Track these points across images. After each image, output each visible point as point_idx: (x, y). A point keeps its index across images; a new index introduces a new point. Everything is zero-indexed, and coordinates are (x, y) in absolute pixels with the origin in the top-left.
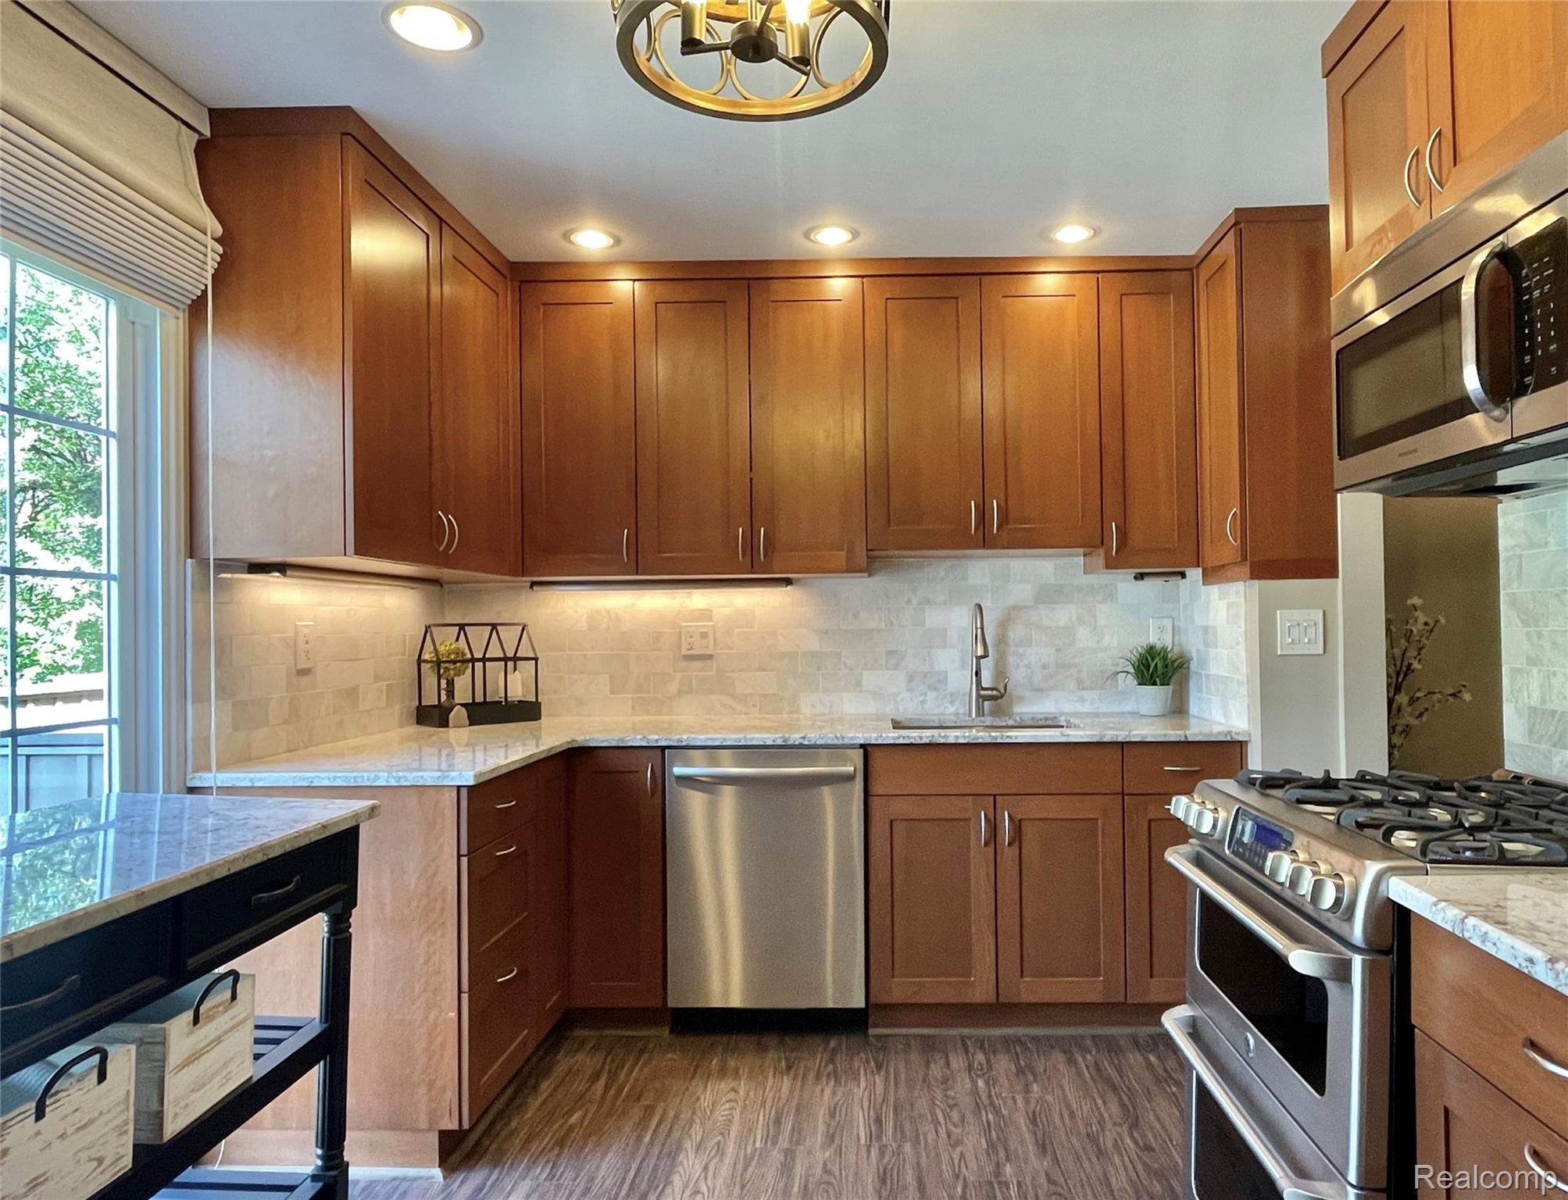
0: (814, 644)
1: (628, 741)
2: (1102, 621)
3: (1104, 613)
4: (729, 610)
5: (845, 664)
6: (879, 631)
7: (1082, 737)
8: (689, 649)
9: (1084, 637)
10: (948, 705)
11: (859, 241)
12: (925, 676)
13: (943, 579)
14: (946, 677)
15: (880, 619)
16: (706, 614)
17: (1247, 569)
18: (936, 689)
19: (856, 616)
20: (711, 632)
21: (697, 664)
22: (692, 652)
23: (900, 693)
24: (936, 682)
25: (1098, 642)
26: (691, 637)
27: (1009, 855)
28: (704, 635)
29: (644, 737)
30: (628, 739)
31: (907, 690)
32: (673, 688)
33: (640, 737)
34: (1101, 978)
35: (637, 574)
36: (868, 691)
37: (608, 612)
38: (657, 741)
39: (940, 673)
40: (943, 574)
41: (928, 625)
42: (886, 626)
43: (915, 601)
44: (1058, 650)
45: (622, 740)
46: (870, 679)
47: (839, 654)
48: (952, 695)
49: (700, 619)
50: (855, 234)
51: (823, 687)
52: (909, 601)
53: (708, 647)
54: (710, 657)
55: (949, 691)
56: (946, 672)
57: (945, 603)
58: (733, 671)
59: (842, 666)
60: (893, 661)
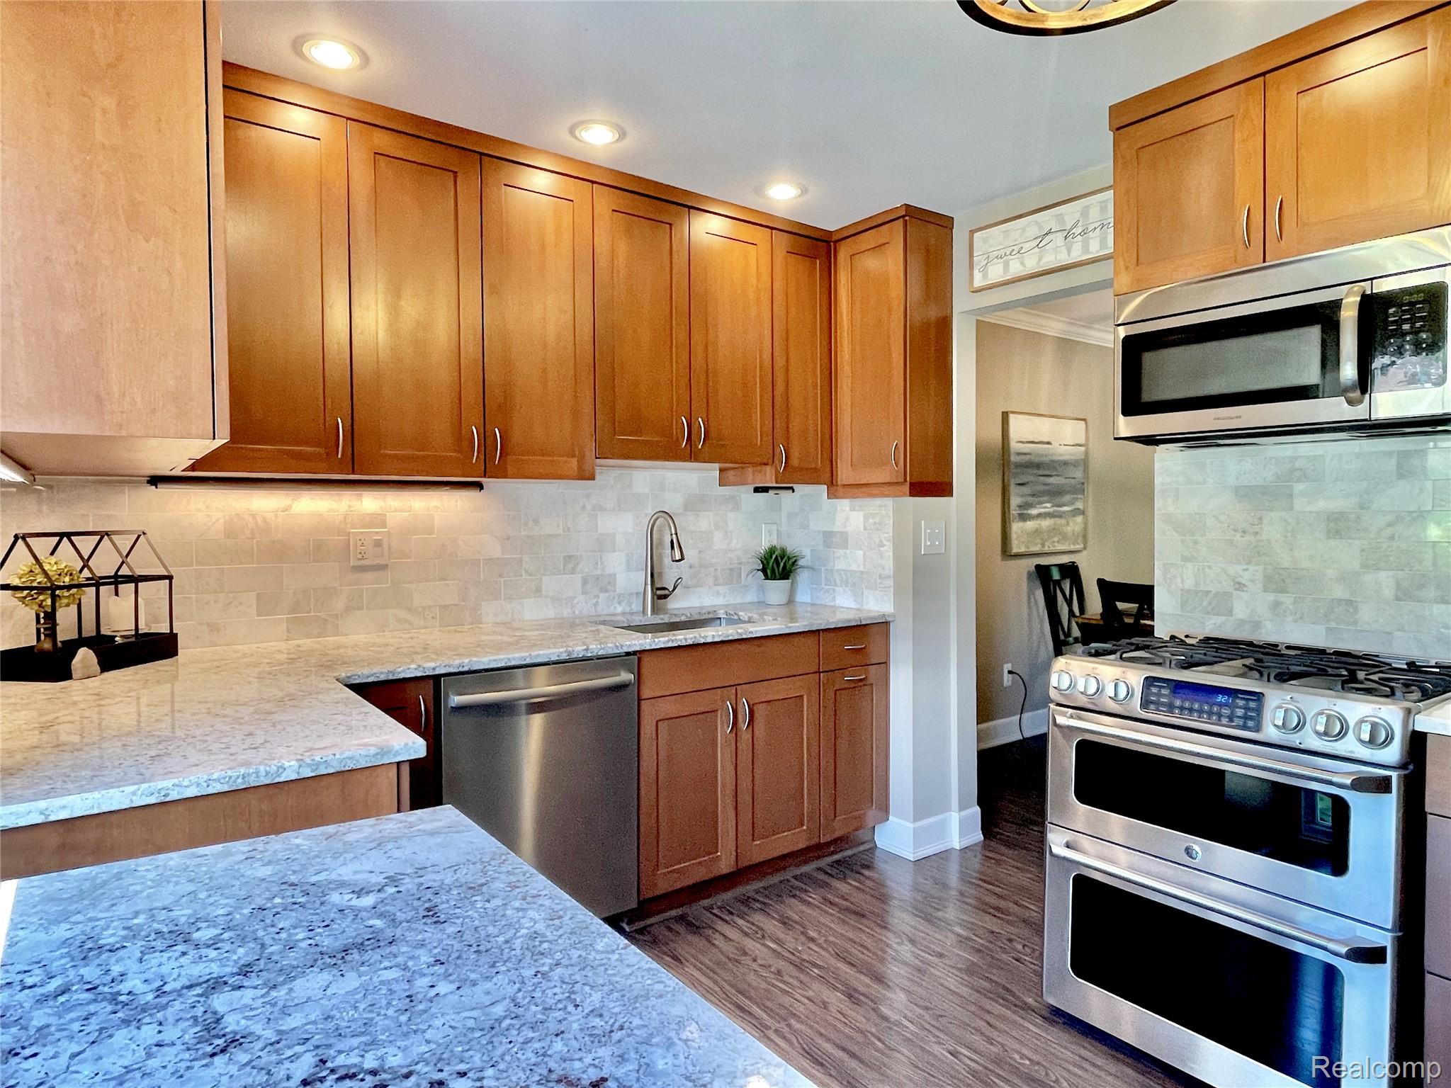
0: (496, 551)
1: (399, 673)
2: (731, 527)
3: (733, 520)
4: (405, 514)
5: (526, 571)
6: (557, 536)
7: (799, 627)
8: (359, 559)
9: (719, 542)
10: (617, 605)
11: (626, 143)
12: (598, 579)
13: (612, 486)
14: (615, 580)
15: (558, 525)
16: (378, 520)
17: (906, 488)
18: (607, 591)
19: (536, 521)
20: (385, 540)
21: (369, 576)
22: (363, 562)
23: (575, 597)
24: (605, 583)
25: (728, 544)
26: (363, 545)
27: (745, 736)
28: (378, 544)
29: (419, 666)
30: (400, 670)
31: (583, 594)
32: (339, 604)
33: (413, 666)
34: (805, 828)
35: (353, 473)
36: (547, 596)
37: (254, 516)
38: (434, 669)
39: (610, 575)
40: (612, 482)
41: (601, 530)
42: (564, 531)
43: (589, 507)
44: (700, 552)
45: (393, 673)
46: (550, 584)
47: (520, 562)
48: (619, 596)
49: (371, 525)
50: (623, 135)
51: (505, 595)
52: (584, 508)
53: (383, 556)
54: (383, 567)
55: (618, 591)
56: (615, 575)
57: (614, 510)
58: (410, 582)
59: (523, 572)
60: (570, 566)
